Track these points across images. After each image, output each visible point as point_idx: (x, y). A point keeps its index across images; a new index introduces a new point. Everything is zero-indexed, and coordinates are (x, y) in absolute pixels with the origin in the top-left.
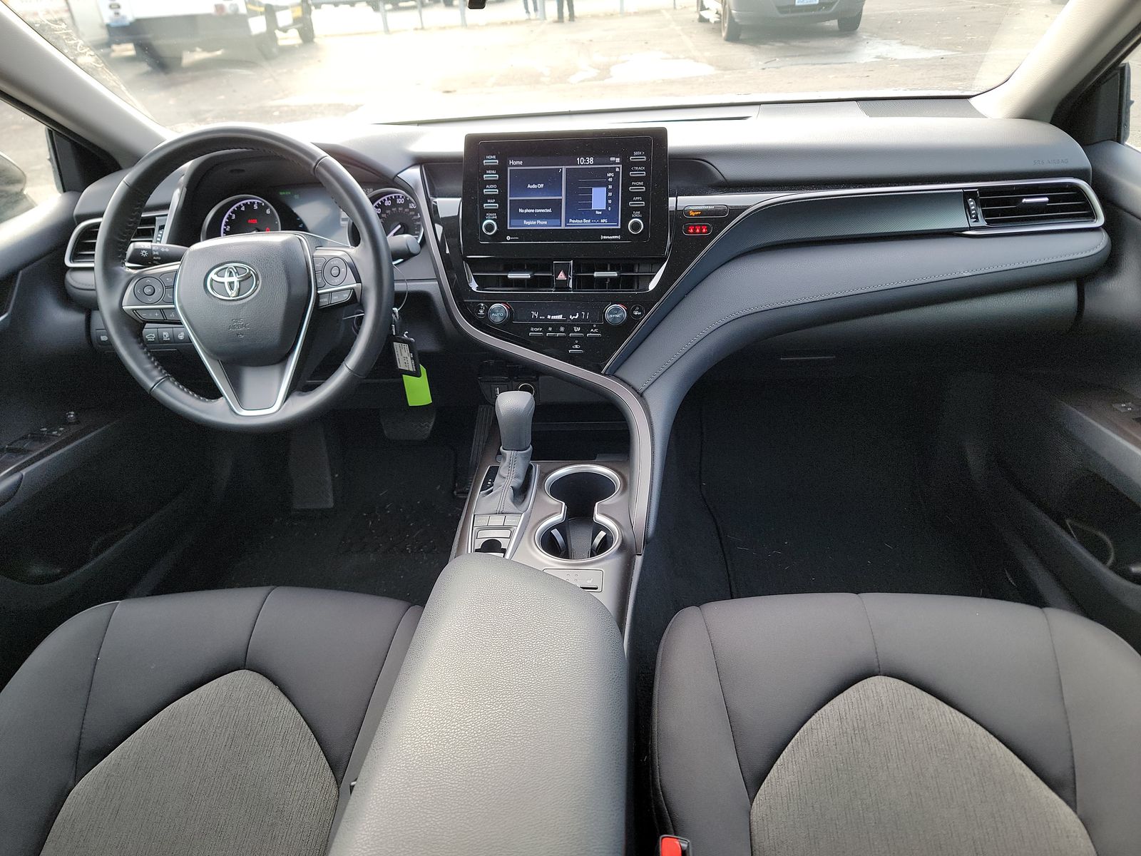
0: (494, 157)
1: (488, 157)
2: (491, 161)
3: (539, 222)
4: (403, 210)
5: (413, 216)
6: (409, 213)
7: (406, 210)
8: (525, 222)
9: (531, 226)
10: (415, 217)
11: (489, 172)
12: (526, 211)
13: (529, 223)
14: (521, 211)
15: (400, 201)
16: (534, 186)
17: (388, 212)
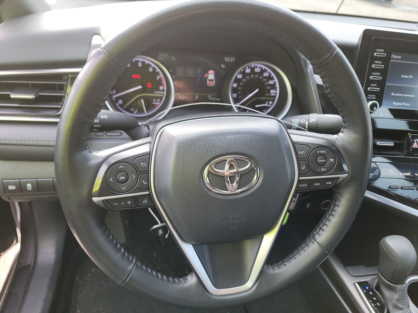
0: (383, 51)
1: (378, 50)
2: (379, 53)
3: (404, 104)
4: (259, 77)
5: (265, 82)
6: (262, 79)
7: (261, 77)
8: (394, 103)
9: (398, 106)
10: (266, 83)
11: (377, 62)
12: (397, 94)
13: (397, 104)
14: (393, 94)
15: (257, 70)
16: (406, 77)
17: (248, 77)
